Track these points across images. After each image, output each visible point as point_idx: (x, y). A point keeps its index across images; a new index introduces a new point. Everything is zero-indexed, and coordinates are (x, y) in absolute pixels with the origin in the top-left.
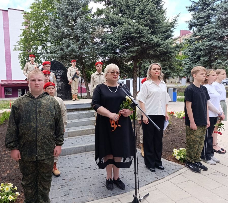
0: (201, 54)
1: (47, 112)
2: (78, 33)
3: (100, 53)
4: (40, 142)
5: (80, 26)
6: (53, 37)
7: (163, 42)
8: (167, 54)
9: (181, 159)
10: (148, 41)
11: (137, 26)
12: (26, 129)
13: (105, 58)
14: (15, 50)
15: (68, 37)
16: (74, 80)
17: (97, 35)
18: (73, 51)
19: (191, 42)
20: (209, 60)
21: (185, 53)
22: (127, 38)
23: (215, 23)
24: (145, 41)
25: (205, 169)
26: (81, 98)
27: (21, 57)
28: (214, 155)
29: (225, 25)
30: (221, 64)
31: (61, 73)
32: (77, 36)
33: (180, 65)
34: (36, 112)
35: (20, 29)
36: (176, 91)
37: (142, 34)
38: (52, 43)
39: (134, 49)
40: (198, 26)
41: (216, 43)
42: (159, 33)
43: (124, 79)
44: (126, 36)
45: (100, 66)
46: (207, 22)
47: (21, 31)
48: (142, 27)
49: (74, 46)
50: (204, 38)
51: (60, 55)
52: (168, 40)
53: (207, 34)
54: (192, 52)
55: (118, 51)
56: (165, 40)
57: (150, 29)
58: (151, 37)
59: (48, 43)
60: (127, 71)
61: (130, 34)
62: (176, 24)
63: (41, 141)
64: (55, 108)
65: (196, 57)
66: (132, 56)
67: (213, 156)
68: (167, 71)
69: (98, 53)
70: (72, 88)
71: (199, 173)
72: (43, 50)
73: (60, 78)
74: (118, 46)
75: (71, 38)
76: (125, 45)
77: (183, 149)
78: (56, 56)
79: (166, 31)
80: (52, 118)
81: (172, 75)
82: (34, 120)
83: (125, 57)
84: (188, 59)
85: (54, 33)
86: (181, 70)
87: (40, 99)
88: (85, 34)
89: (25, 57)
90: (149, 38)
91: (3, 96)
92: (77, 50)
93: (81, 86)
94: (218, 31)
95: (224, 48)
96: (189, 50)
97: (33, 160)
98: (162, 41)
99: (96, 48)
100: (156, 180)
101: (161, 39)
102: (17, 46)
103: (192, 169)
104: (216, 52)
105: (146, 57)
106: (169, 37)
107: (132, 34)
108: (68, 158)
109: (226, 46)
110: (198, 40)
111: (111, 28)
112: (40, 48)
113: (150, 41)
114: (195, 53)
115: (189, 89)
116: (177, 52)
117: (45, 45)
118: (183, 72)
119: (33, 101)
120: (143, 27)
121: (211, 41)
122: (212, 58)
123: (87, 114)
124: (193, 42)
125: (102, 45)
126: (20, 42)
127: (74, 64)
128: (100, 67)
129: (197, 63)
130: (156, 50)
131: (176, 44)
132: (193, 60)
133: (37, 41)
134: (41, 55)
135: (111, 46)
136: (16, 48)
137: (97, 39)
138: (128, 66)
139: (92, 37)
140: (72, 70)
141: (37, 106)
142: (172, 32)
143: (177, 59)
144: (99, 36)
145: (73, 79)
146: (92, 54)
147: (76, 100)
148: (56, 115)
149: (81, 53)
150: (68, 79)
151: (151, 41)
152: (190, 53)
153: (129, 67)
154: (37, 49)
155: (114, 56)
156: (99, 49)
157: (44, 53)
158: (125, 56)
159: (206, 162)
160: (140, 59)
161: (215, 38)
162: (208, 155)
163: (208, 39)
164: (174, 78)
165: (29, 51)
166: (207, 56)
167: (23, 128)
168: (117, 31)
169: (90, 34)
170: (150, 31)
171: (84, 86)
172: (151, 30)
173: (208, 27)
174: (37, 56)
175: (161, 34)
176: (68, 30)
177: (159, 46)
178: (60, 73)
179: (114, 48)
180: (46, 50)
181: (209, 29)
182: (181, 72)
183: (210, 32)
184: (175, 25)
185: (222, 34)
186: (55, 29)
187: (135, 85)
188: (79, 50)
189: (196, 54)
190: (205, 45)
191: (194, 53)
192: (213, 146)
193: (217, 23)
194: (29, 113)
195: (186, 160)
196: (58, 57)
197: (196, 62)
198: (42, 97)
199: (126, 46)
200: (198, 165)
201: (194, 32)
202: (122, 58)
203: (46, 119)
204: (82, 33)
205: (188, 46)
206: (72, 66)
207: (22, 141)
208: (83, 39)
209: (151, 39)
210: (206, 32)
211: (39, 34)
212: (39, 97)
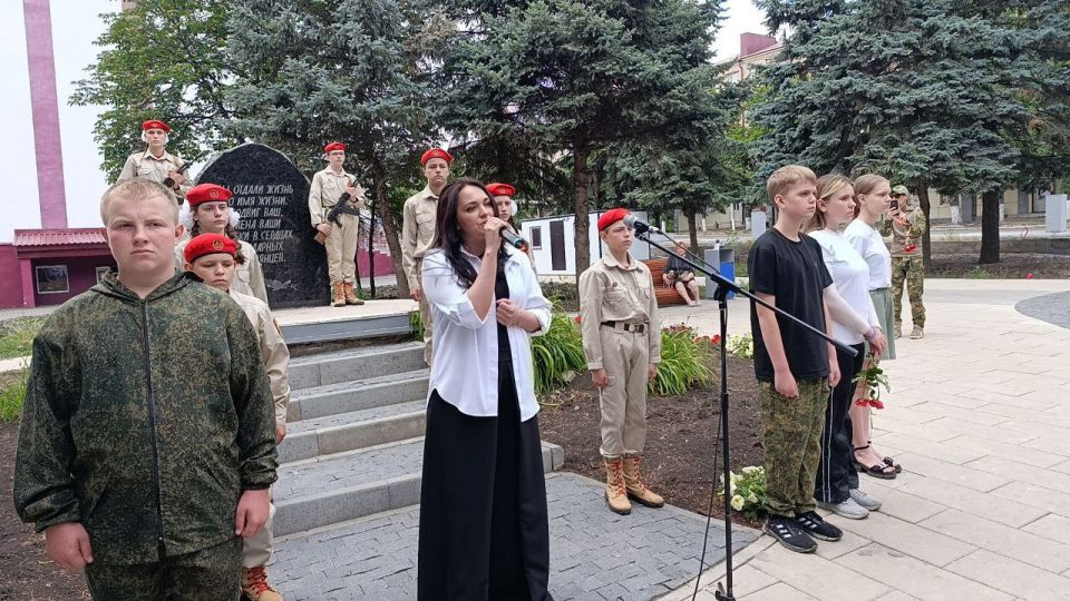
0: (812, 121)
1: (196, 356)
2: (350, 34)
3: (443, 116)
4: (172, 481)
5: (356, 7)
6: (246, 48)
7: (677, 76)
8: (693, 123)
9: (749, 507)
10: (625, 71)
11: (580, 15)
12: (107, 434)
13: (465, 136)
14: (76, 100)
15: (308, 49)
16: (340, 226)
17: (427, 45)
18: (328, 105)
19: (778, 77)
20: (839, 144)
21: (758, 118)
22: (544, 60)
23: (854, 12)
24: (611, 73)
25: (833, 534)
26: (373, 294)
27: (107, 132)
28: (860, 485)
29: (888, 18)
30: (882, 158)
31: (282, 195)
32: (346, 48)
33: (745, 164)
34: (147, 360)
35: (100, 15)
36: (732, 258)
37: (600, 47)
38: (243, 75)
39: (571, 103)
40: (800, 22)
41: (861, 83)
42: (663, 44)
43: (542, 217)
44: (542, 54)
45: (442, 166)
46: (829, 8)
47: (102, 20)
48: (599, 20)
49: (336, 88)
50: (823, 64)
51: (277, 123)
52: (694, 70)
53: (830, 50)
54: (783, 113)
55: (512, 109)
56: (685, 69)
57: (629, 26)
58: (634, 58)
59: (224, 72)
60: (551, 188)
61: (557, 44)
62: (723, 10)
63: (176, 479)
64: (229, 334)
65: (795, 135)
66: (567, 128)
67: (856, 487)
68: (697, 185)
69: (434, 115)
70: (329, 257)
71: (813, 552)
72: (202, 102)
73: (277, 218)
74: (511, 88)
75: (324, 56)
76: (537, 87)
77: (753, 468)
78: (259, 126)
79: (690, 36)
80: (219, 380)
81: (717, 200)
82: (139, 394)
83: (539, 134)
84: (771, 141)
85: (250, 33)
86: (746, 182)
87: (163, 304)
88: (380, 41)
89: (125, 133)
90: (627, 62)
91: (29, 296)
92: (347, 103)
93: (371, 248)
94: (868, 38)
95: (891, 101)
96: (773, 106)
97: (147, 560)
98: (673, 73)
99: (427, 95)
100: (660, 592)
101: (670, 64)
102: (89, 85)
103: (786, 540)
104: (862, 115)
105: (619, 133)
106: (699, 58)
107: (561, 43)
108: (316, 539)
109: (894, 94)
110: (801, 70)
111: (482, 18)
112: (190, 92)
113: (629, 71)
114: (792, 119)
115: (762, 247)
116: (727, 113)
117: (211, 81)
118: (754, 187)
119: (131, 314)
120: (603, 19)
121: (844, 74)
122: (851, 138)
123: (394, 357)
124: (787, 79)
125: (451, 86)
126: (102, 68)
127: (335, 158)
128: (438, 169)
129: (800, 155)
130: (652, 107)
131: (725, 85)
132: (787, 142)
133: (175, 62)
134: (196, 122)
135: (483, 88)
136: (84, 92)
137: (429, 61)
138: (553, 167)
139: (408, 53)
140: (330, 182)
141: (150, 334)
142: (708, 39)
143: (730, 139)
144: (437, 50)
145: (333, 218)
146: (409, 118)
147: (348, 303)
148: (236, 365)
149: (366, 116)
150: (315, 220)
151: (635, 71)
152: (777, 117)
153: (559, 173)
154: (177, 98)
155: (497, 128)
156: (438, 100)
157: (208, 115)
158: (540, 129)
159: (834, 512)
160: (597, 139)
161: (856, 66)
162: (837, 484)
163: (836, 67)
164: (723, 212)
165: (141, 107)
166: (834, 129)
167: (91, 430)
168: (506, 32)
169: (400, 40)
170: (629, 34)
171: (383, 249)
172: (633, 31)
173: (834, 25)
174: (176, 126)
175: (670, 48)
176: (309, 22)
177: (664, 90)
178: (277, 195)
179: (497, 97)
180: (217, 101)
181: (836, 31)
182: (747, 188)
183: (840, 42)
184: (719, 16)
185: (881, 51)
186: (255, 17)
187: (582, 238)
188: (354, 103)
189: (796, 122)
190: (825, 91)
191: (790, 118)
192: (855, 453)
193: (861, 11)
194: (115, 365)
195: (766, 511)
196: (269, 132)
197: (797, 151)
198: (168, 294)
199: (542, 88)
200: (809, 522)
201: (787, 42)
202: (528, 138)
203: (191, 384)
204: (366, 37)
205: (770, 94)
206: (329, 169)
207: (93, 487)
208: (369, 60)
209: (635, 64)
210: (828, 43)
211: (183, 37)
212: (157, 295)
